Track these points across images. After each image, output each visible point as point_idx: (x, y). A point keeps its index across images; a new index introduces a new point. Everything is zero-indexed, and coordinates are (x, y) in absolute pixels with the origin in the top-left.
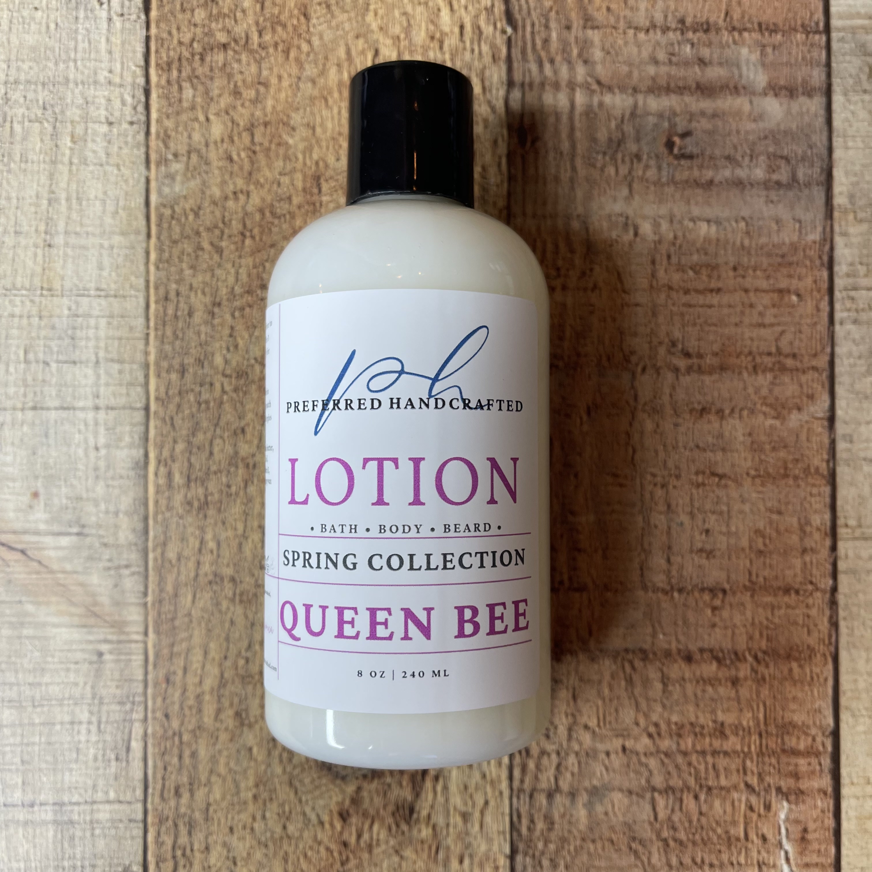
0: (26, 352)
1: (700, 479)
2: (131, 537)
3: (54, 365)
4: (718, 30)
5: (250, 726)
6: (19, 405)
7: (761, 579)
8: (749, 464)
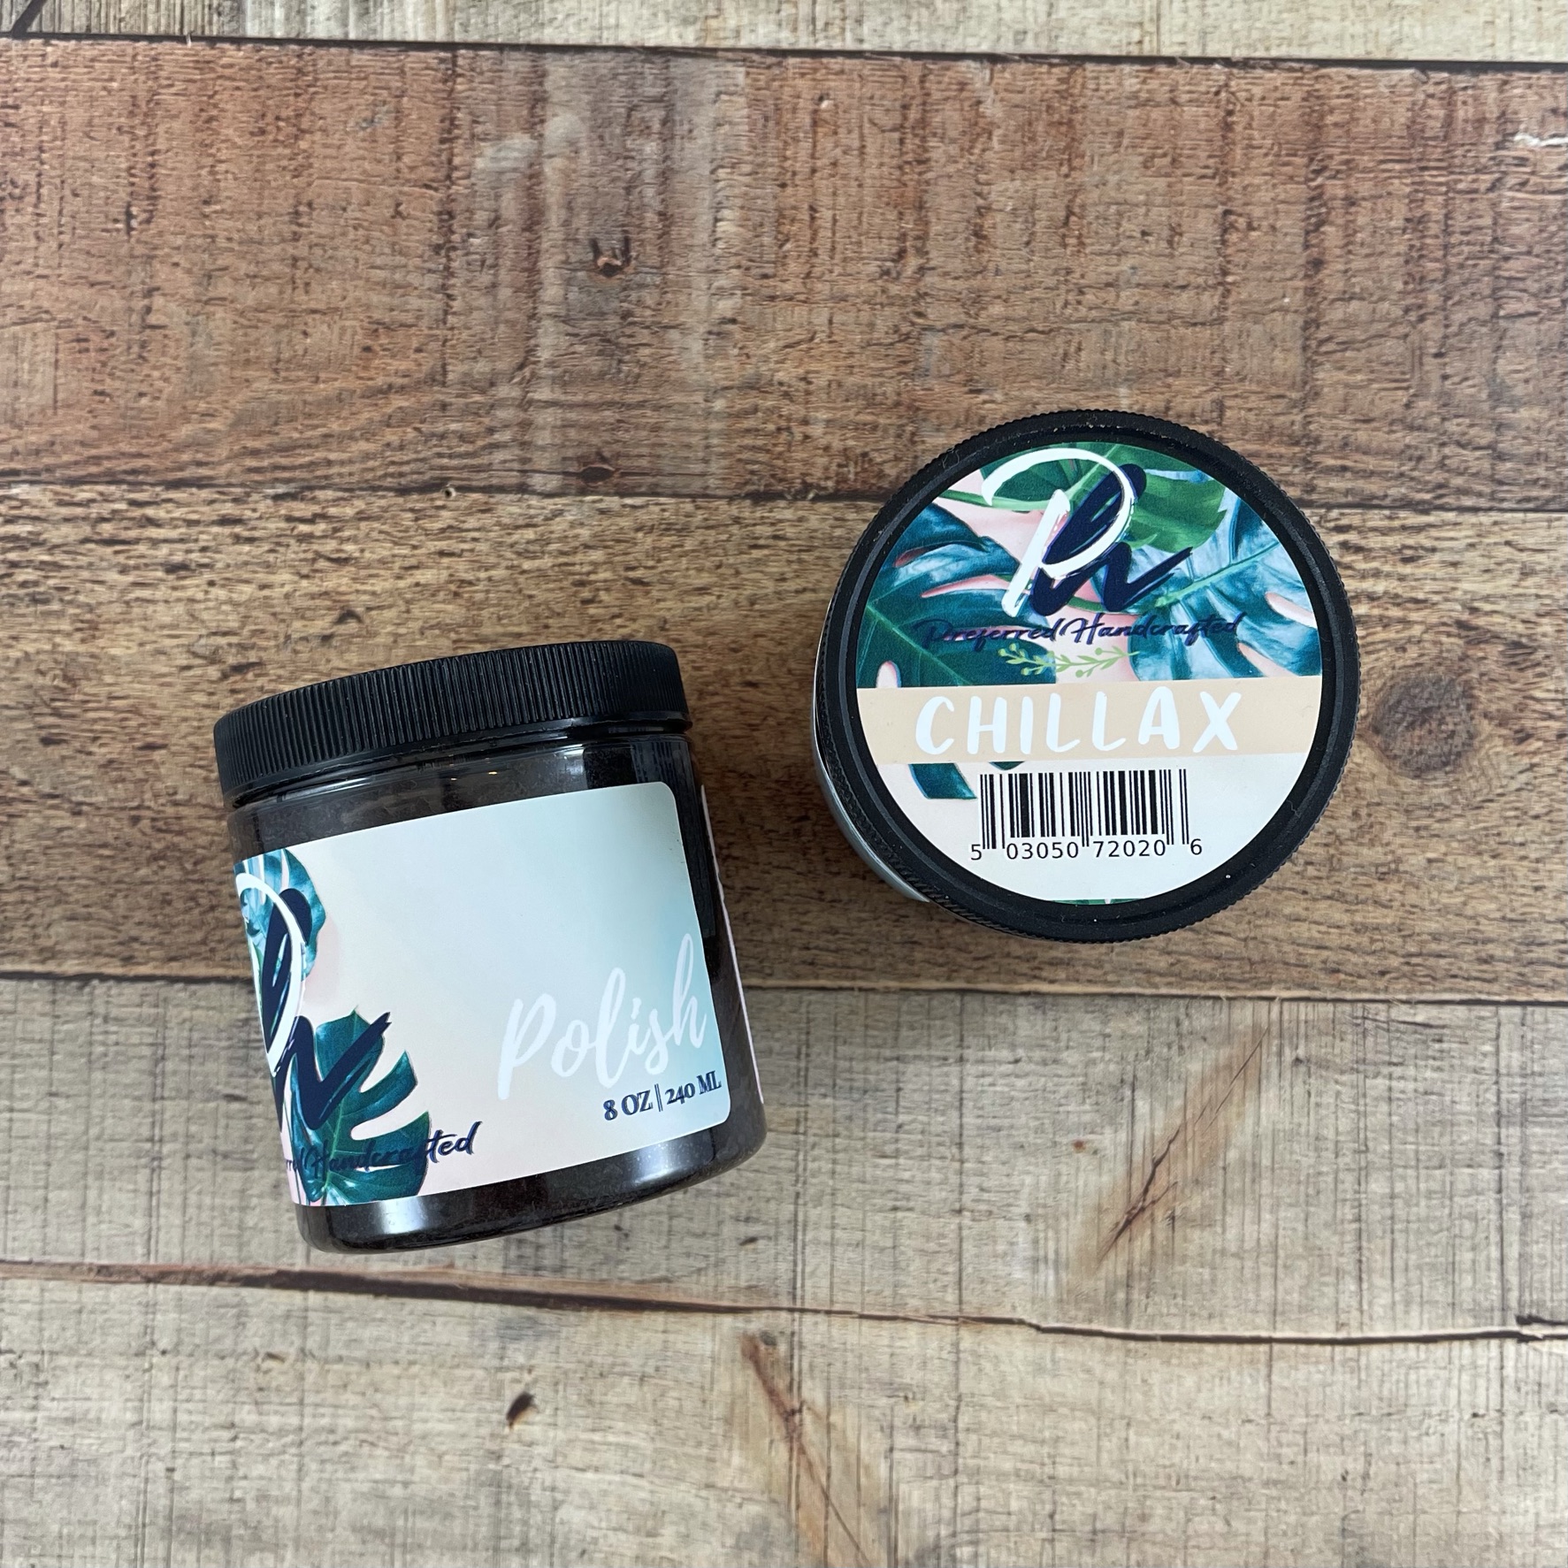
0: (884, 1156)
1: (1072, 241)
2: (1137, 1017)
3: (902, 1118)
4: (450, 199)
5: (1398, 861)
6: (956, 1165)
7: (1211, 162)
8: (1053, 173)
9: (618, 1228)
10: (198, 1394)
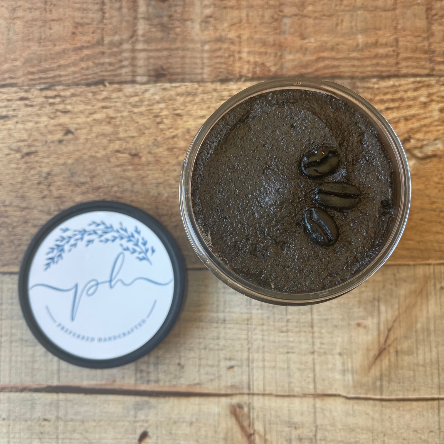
0: (282, 332)
3: (289, 317)
6: (311, 335)
9: (179, 364)
10: (17, 436)
